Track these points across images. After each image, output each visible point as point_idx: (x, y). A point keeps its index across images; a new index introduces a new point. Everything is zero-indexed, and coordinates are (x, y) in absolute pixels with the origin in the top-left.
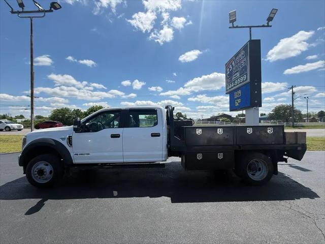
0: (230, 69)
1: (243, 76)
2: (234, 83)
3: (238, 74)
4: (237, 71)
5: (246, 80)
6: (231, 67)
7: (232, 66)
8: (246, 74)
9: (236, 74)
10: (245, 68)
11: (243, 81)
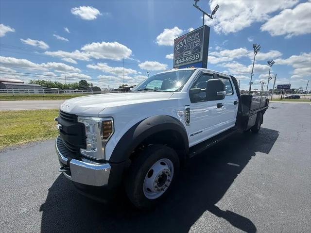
0: (180, 45)
1: (196, 55)
2: (185, 59)
3: (190, 52)
4: (189, 50)
5: (199, 59)
6: (182, 44)
7: (184, 43)
8: (200, 54)
9: (187, 52)
10: (199, 48)
11: (196, 59)
